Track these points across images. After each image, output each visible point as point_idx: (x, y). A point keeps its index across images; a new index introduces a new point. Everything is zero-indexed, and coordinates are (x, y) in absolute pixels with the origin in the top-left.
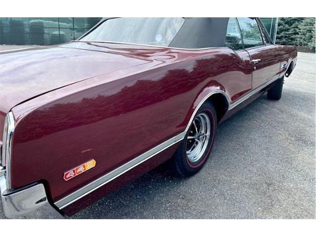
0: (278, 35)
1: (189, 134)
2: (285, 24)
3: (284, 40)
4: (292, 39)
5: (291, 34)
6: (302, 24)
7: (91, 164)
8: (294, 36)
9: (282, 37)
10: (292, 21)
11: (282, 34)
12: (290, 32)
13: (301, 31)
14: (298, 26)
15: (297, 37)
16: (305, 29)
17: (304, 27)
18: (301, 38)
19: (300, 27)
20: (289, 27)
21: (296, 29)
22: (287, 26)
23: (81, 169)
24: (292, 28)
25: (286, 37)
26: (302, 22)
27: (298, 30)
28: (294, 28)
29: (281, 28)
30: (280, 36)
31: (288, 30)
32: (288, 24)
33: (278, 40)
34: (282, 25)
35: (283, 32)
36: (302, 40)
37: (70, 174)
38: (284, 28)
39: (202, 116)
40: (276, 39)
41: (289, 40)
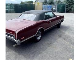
1: (37, 35)
7: (24, 38)
23: (23, 38)
27: (72, 7)
31: (69, 7)
33: (67, 10)
37: (22, 39)
41: (70, 10)
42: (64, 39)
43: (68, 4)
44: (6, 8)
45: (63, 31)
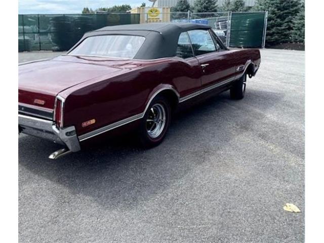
0: (268, 31)
2: (277, 18)
3: (277, 37)
4: (286, 35)
5: (284, 29)
6: (296, 17)
7: (93, 121)
8: (288, 32)
9: (273, 33)
10: (284, 15)
11: (274, 30)
12: (283, 28)
13: (296, 25)
14: (292, 21)
15: (291, 33)
16: (300, 23)
17: (299, 21)
18: (296, 34)
19: (295, 21)
20: (281, 22)
21: (290, 23)
22: (279, 20)
23: (89, 123)
24: (286, 22)
25: (278, 33)
26: (296, 15)
27: (292, 25)
28: (287, 22)
29: (272, 24)
30: (271, 32)
31: (280, 25)
32: (280, 18)
33: (269, 37)
34: (273, 20)
35: (275, 28)
36: (297, 37)
37: (85, 124)
38: (276, 23)
39: (159, 106)
40: (267, 35)
41: (282, 37)
42: (260, 136)
43: (273, 13)
44: (22, 33)
45: (258, 111)
